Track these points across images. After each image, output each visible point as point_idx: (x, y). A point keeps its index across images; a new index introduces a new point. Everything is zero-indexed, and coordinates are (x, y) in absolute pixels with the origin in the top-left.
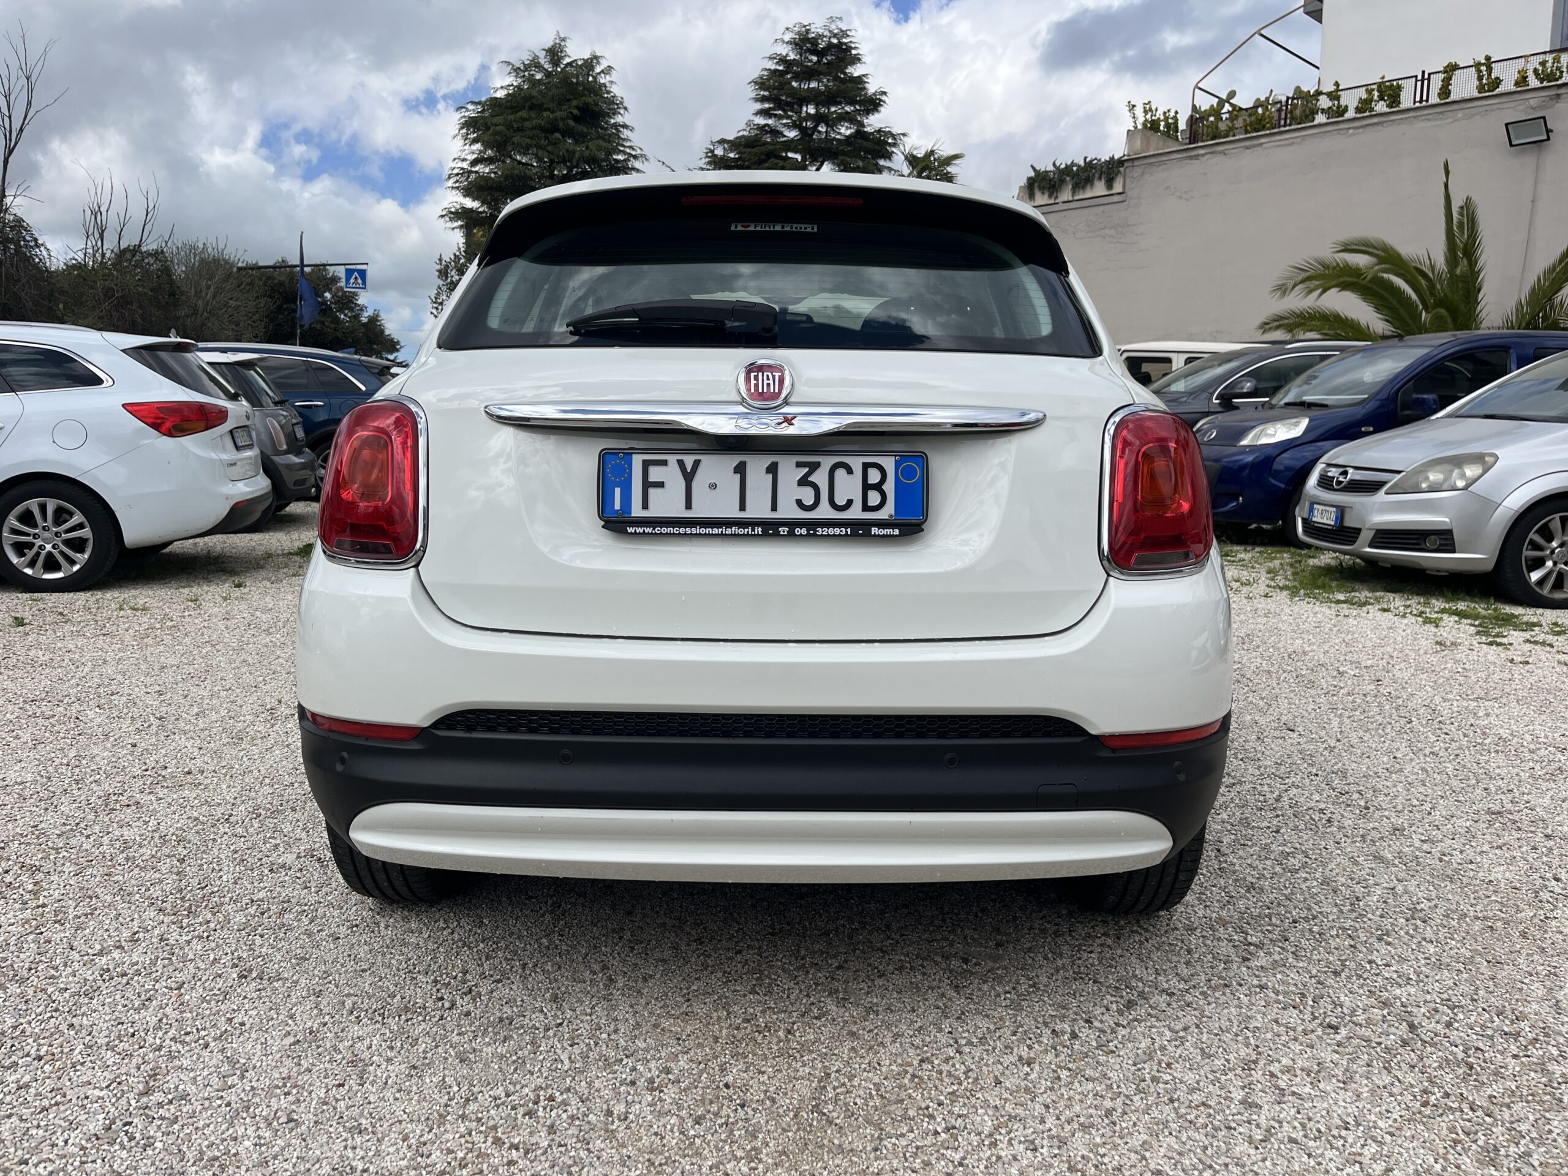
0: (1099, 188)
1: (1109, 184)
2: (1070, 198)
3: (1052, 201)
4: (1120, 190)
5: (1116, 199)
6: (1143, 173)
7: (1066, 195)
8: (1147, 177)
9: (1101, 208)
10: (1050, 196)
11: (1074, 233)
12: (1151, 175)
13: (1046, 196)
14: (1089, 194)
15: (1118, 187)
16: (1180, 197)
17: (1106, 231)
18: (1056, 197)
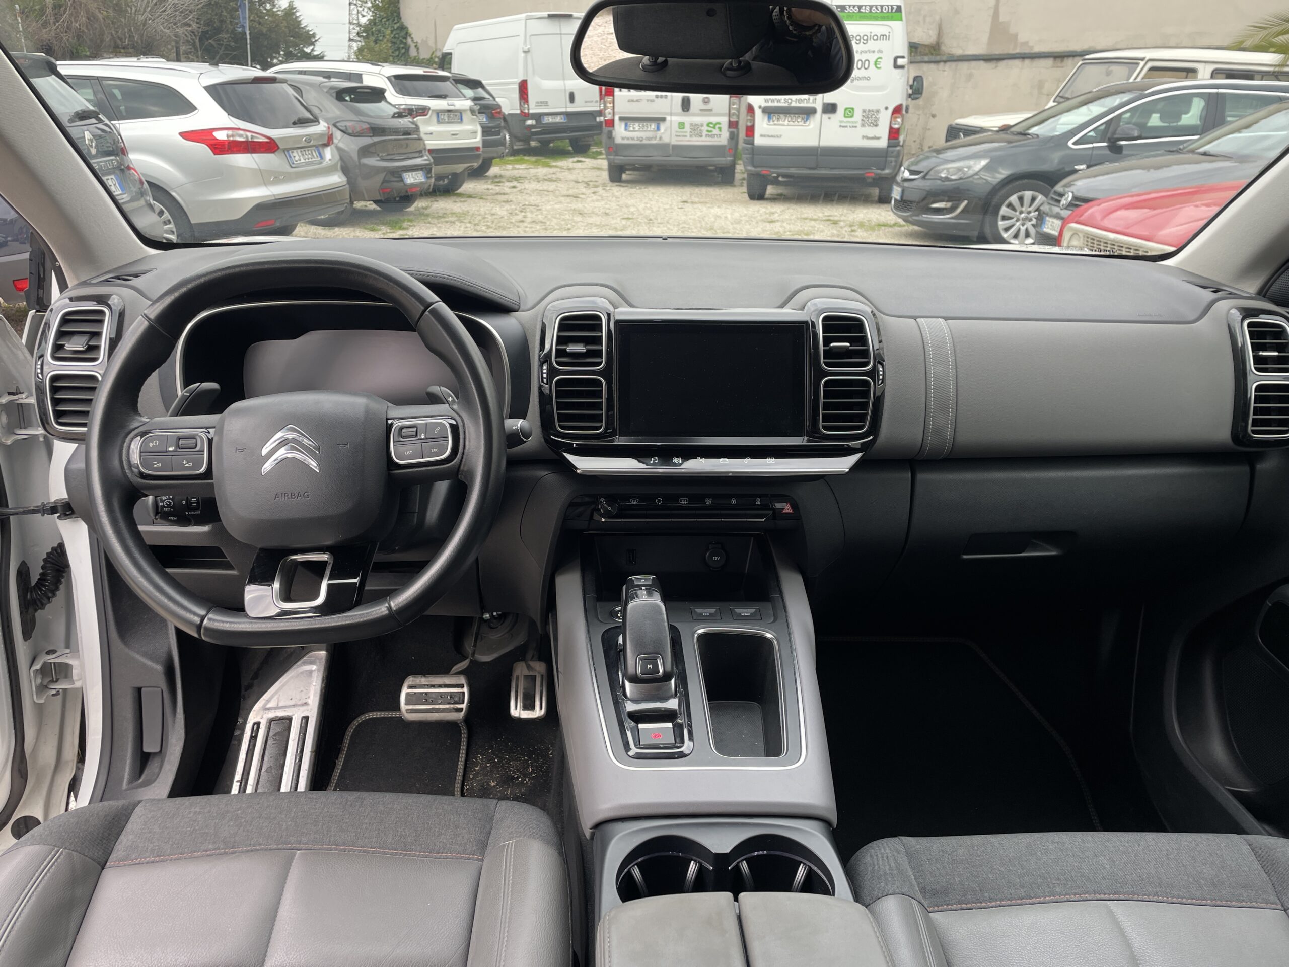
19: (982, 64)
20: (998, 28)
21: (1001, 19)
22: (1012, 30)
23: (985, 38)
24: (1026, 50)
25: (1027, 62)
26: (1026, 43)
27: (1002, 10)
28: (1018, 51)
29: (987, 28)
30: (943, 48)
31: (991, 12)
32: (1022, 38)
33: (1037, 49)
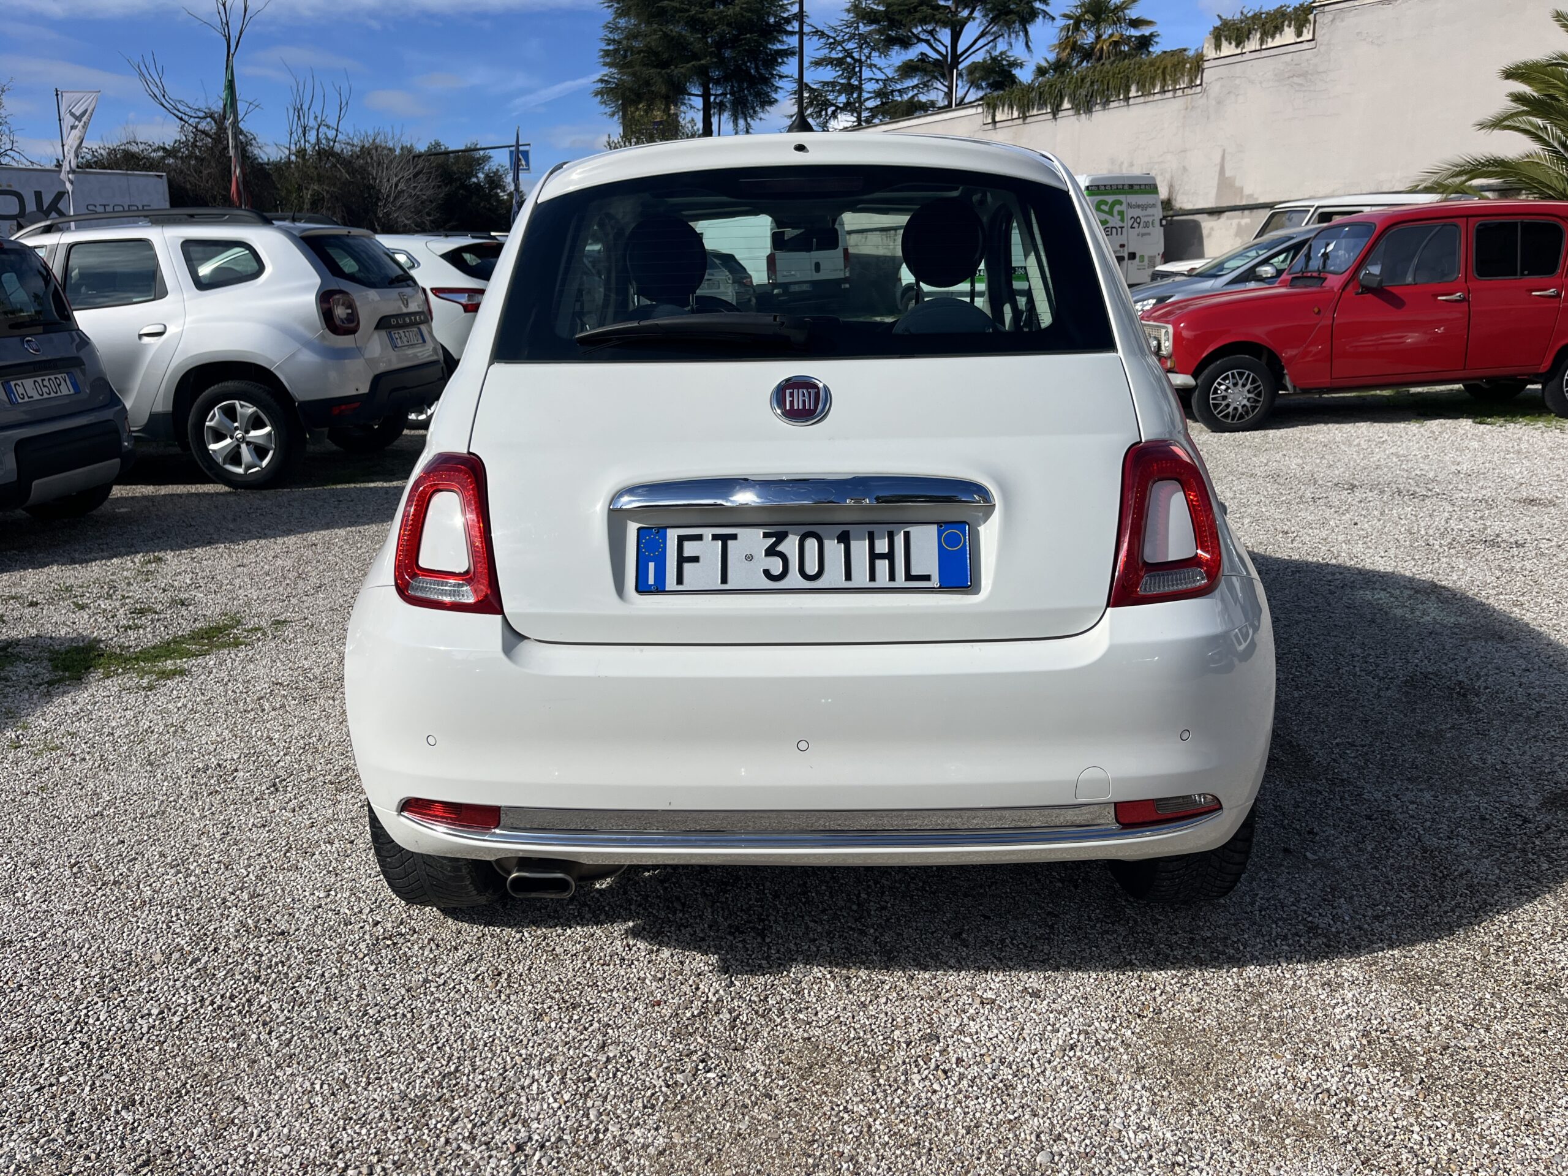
0: (1288, 34)
1: (1299, 34)
2: (1258, 47)
3: (1239, 51)
4: (1310, 37)
5: (1305, 46)
6: (1333, 21)
7: (1253, 44)
8: (1338, 23)
9: (1288, 57)
10: (1237, 46)
11: (1261, 83)
12: (1342, 20)
13: (1234, 44)
14: (1278, 40)
15: (1307, 35)
16: (1372, 42)
17: (1296, 80)
18: (1243, 47)
19: (1205, 216)
20: (1225, 183)
21: (1228, 174)
22: (1238, 184)
23: (1213, 192)
24: (1252, 202)
25: (1247, 212)
26: (1251, 196)
27: (1227, 167)
28: (1244, 203)
29: (1215, 182)
30: (1174, 203)
31: (1218, 168)
32: (1247, 191)
33: (1261, 200)
